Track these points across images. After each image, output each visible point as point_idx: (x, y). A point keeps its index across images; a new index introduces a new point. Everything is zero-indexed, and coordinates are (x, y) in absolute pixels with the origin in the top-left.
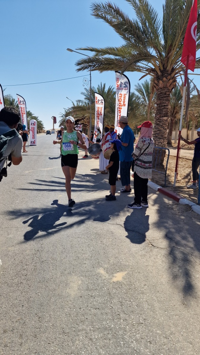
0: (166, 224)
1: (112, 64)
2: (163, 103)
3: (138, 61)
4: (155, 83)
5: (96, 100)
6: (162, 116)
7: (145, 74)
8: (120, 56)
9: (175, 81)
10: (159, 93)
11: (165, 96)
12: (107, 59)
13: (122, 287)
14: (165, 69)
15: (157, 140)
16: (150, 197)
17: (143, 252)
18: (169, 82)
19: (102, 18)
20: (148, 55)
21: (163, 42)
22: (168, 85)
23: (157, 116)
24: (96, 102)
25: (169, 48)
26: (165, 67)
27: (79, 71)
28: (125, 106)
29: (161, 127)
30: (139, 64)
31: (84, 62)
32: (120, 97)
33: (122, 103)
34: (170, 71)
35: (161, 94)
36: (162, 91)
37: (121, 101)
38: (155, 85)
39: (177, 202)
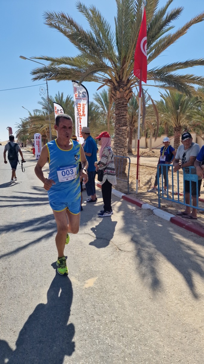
0: (131, 229)
1: (69, 74)
2: (122, 113)
3: (95, 72)
4: (112, 93)
5: (55, 110)
6: (121, 126)
7: (102, 84)
8: (76, 66)
9: (131, 91)
10: (117, 103)
11: (123, 106)
12: (64, 68)
13: (94, 292)
14: (121, 80)
15: (118, 149)
16: (115, 204)
17: (112, 257)
18: (126, 92)
19: (56, 27)
20: (104, 67)
21: (117, 54)
22: (125, 95)
23: (116, 126)
24: (56, 112)
25: (123, 60)
26: (121, 78)
27: (35, 80)
28: (84, 116)
29: (121, 136)
30: (96, 75)
31: (40, 71)
32: (79, 106)
33: (81, 113)
34: (126, 82)
35: (119, 105)
36: (119, 101)
37: (80, 111)
38: (113, 95)
39: (139, 208)
